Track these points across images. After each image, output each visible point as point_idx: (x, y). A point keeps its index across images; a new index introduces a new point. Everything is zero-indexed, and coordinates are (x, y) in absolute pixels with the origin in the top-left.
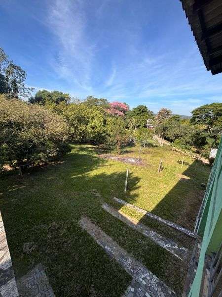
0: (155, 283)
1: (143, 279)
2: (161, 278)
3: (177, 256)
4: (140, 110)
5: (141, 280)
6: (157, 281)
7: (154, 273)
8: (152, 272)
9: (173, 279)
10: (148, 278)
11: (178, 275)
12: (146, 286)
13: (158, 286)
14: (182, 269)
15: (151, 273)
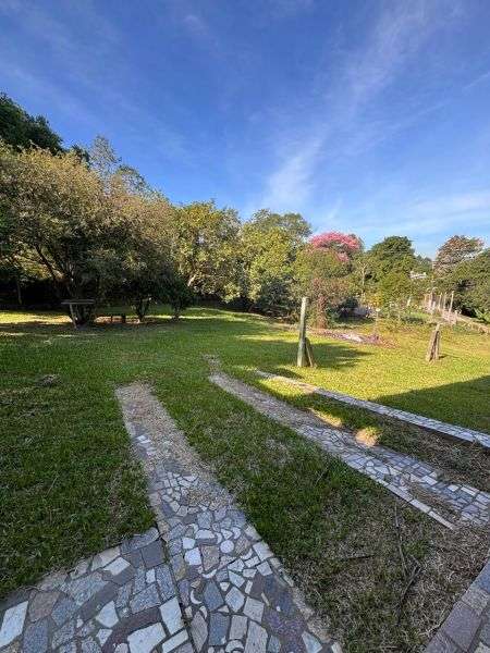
0: (250, 574)
1: (200, 544)
2: (289, 564)
3: (425, 508)
4: (390, 246)
5: (188, 543)
6: (265, 570)
7: (266, 536)
8: (259, 531)
9: (367, 586)
10: (227, 547)
11: (408, 580)
12: (192, 573)
13: (255, 595)
14: (437, 563)
15: (251, 531)
